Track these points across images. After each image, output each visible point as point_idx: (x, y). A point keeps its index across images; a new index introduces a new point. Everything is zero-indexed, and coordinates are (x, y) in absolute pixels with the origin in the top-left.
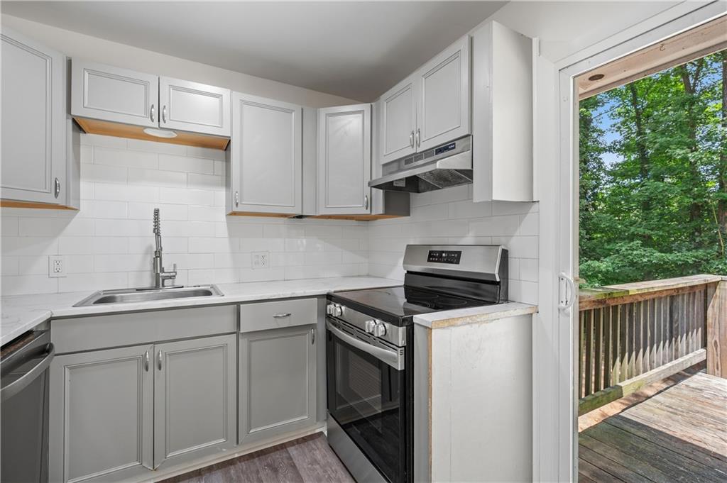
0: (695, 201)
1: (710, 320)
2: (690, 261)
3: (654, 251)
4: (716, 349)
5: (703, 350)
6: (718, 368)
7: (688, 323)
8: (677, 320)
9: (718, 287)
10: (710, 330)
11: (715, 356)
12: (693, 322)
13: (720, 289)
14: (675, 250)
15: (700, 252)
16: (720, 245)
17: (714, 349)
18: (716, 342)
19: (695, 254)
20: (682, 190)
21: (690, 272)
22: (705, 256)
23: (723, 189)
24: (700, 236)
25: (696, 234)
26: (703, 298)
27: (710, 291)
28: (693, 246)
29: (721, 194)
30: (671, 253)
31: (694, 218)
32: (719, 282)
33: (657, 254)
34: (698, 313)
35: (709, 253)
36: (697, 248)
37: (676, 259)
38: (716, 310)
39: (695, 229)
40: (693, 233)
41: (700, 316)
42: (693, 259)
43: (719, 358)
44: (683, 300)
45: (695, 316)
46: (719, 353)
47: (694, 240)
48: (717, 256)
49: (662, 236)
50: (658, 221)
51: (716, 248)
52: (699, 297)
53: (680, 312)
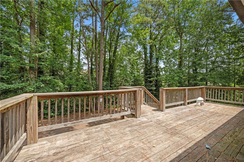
0: (21, 66)
1: (28, 117)
2: (20, 87)
3: (4, 84)
4: (31, 130)
5: (25, 134)
6: (32, 140)
7: (16, 124)
8: (8, 127)
9: (32, 99)
10: (28, 122)
11: (31, 134)
12: (19, 121)
13: (33, 100)
14: (14, 83)
15: (23, 84)
16: (30, 81)
17: (31, 131)
18: (31, 127)
19: (22, 85)
20: (16, 61)
21: (20, 91)
22: (25, 85)
23: (30, 63)
24: (23, 78)
25: (22, 77)
26: (24, 106)
27: (28, 102)
28: (21, 82)
29: (30, 64)
30: (12, 85)
31: (21, 72)
32: (32, 97)
33: (6, 85)
34: (22, 115)
35: (26, 84)
36: (22, 83)
37: (14, 87)
38: (31, 111)
39: (22, 76)
40: (21, 77)
41: (23, 117)
42: (21, 86)
43: (33, 135)
44: (12, 111)
45: (20, 118)
46: (33, 132)
47: (21, 80)
48: (29, 85)
49: (8, 78)
50: (6, 72)
51: (28, 82)
52: (23, 106)
53: (10, 121)
